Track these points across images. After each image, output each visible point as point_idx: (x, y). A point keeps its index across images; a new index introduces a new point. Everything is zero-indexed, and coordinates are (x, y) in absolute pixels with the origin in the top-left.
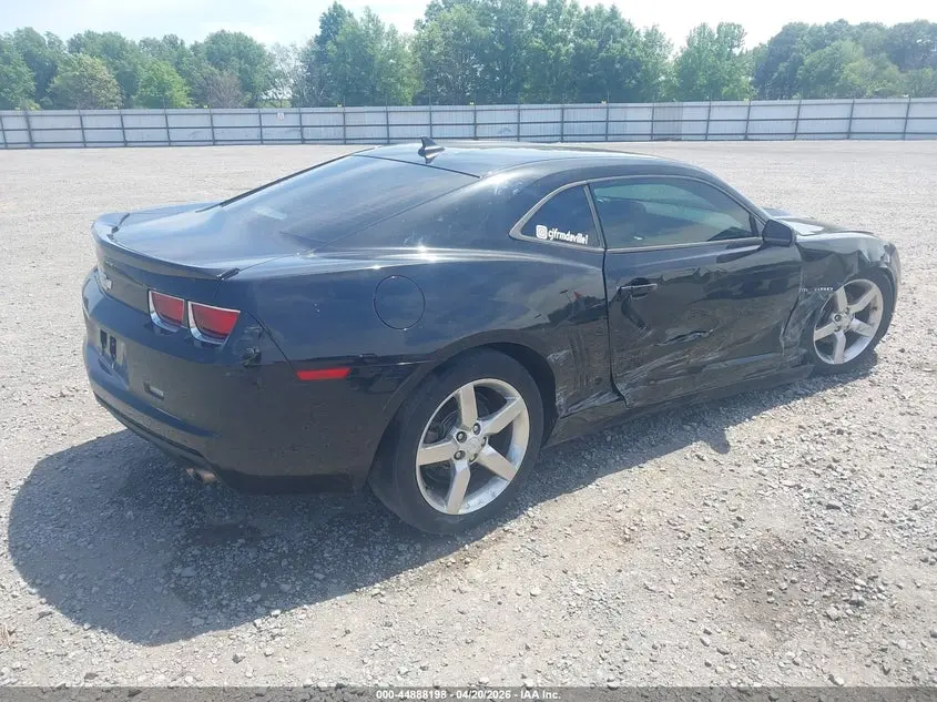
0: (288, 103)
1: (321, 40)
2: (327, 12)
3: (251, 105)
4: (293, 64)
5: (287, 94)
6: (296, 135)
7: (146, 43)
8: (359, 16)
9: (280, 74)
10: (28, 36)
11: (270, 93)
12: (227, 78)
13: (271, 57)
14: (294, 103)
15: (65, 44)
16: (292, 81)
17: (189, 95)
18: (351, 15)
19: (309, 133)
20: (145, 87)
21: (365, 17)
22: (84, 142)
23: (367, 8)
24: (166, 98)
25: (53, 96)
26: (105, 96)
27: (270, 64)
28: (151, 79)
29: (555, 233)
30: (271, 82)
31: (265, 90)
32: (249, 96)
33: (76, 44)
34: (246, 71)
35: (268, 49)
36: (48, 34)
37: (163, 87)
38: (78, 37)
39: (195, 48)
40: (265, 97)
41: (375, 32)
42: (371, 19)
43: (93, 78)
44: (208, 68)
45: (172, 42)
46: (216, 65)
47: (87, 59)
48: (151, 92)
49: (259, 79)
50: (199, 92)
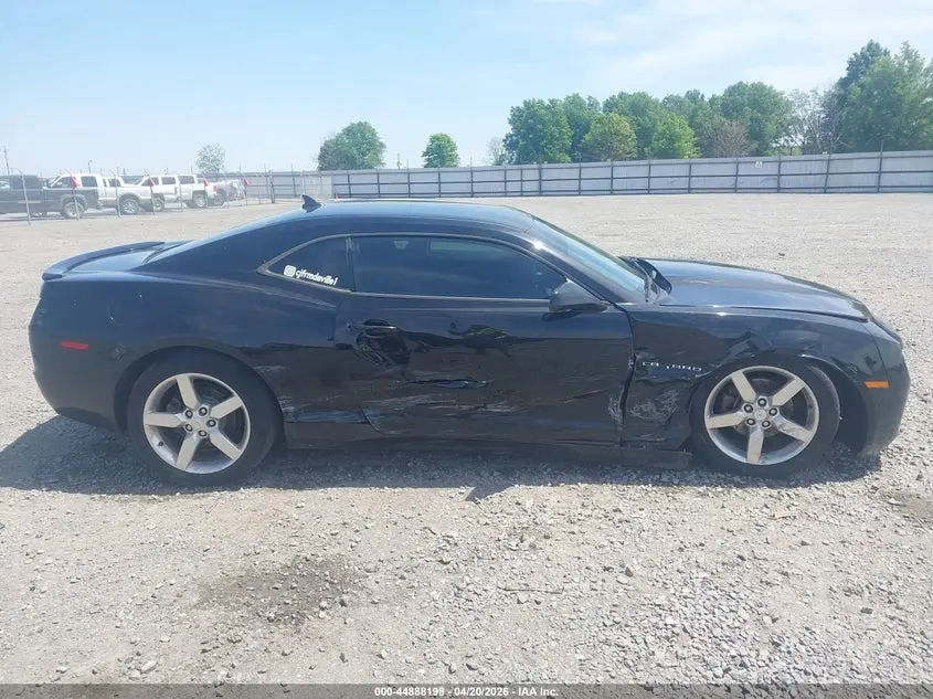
0: (798, 150)
1: (844, 83)
2: (859, 53)
3: (758, 153)
4: (811, 110)
5: (799, 140)
6: (773, 184)
7: (669, 99)
8: (895, 51)
9: (796, 121)
10: (575, 100)
11: (782, 141)
12: (736, 128)
13: (789, 105)
14: (805, 149)
15: (601, 105)
16: (806, 127)
17: (696, 145)
18: (886, 53)
19: (785, 181)
20: (658, 140)
21: (900, 54)
22: (580, 191)
23: (906, 43)
24: (675, 149)
25: (583, 150)
26: (623, 149)
27: (786, 111)
28: (664, 132)
29: (303, 273)
30: (783, 129)
31: (776, 137)
32: (755, 145)
33: (610, 105)
34: (757, 121)
35: (787, 96)
36: (590, 98)
37: (673, 139)
38: (612, 98)
39: (713, 101)
40: (774, 145)
41: (911, 69)
42: (908, 54)
43: (617, 133)
44: (719, 119)
45: (693, 97)
46: (727, 115)
47: (615, 116)
48: (662, 144)
49: (771, 128)
50: (706, 142)
